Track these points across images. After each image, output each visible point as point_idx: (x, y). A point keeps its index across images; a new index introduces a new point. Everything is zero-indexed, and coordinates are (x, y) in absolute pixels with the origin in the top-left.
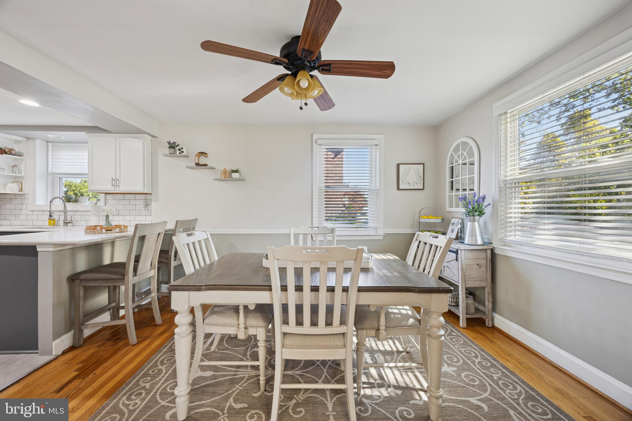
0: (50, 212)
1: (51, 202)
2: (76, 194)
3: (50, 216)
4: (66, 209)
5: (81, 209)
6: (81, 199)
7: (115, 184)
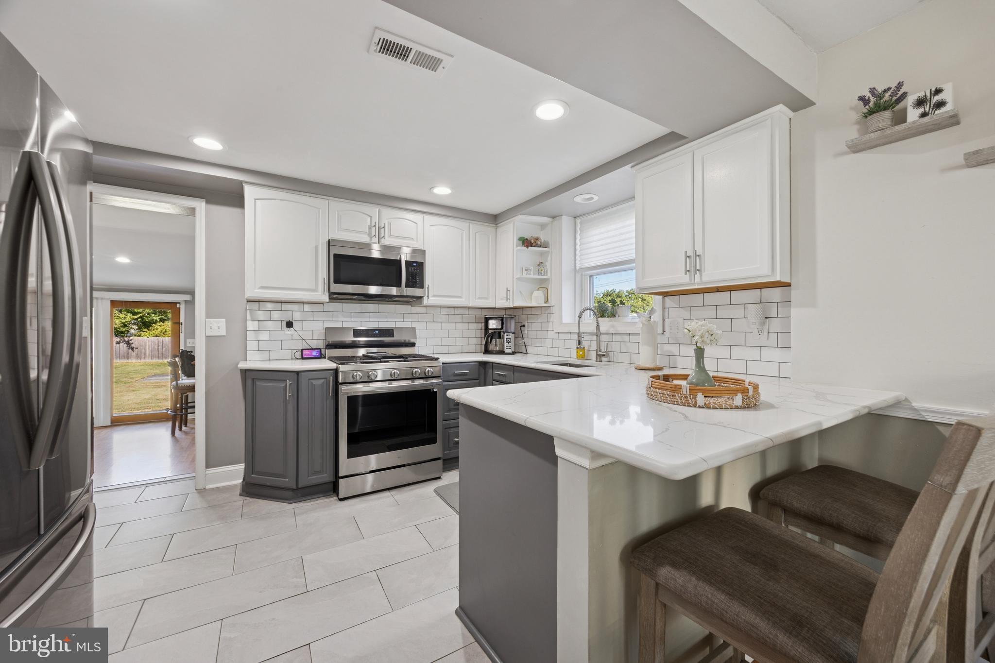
0: (578, 334)
1: (580, 317)
2: (613, 302)
3: (579, 343)
4: (599, 331)
5: (621, 329)
6: (621, 310)
7: (690, 267)
